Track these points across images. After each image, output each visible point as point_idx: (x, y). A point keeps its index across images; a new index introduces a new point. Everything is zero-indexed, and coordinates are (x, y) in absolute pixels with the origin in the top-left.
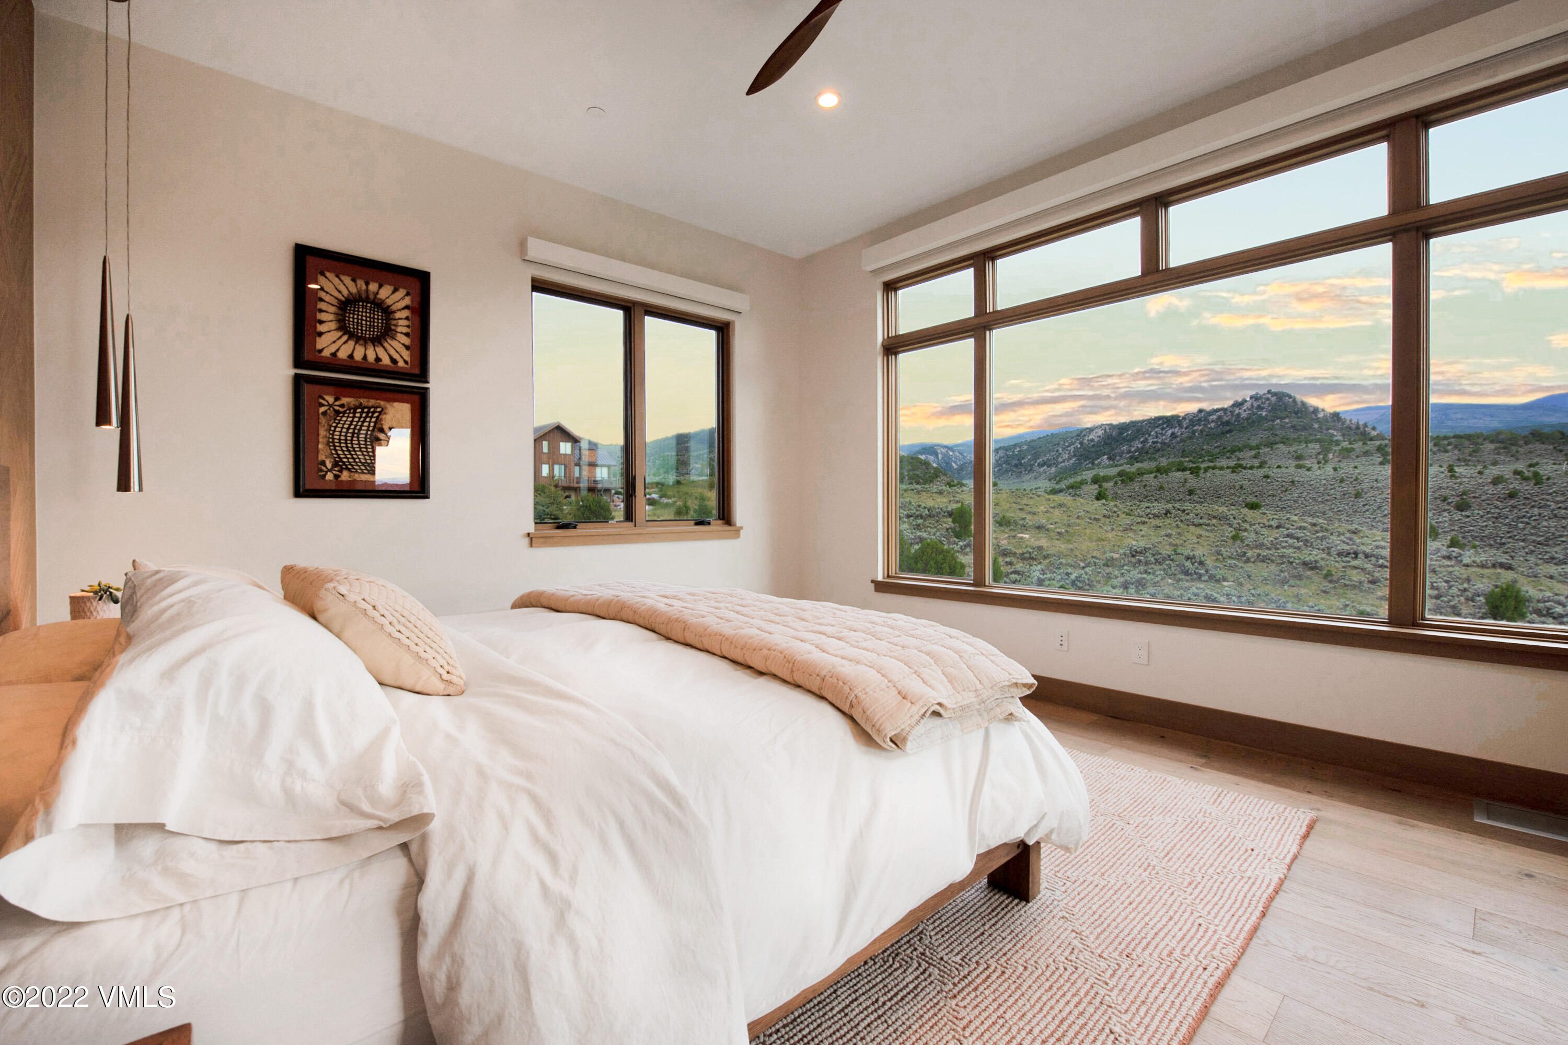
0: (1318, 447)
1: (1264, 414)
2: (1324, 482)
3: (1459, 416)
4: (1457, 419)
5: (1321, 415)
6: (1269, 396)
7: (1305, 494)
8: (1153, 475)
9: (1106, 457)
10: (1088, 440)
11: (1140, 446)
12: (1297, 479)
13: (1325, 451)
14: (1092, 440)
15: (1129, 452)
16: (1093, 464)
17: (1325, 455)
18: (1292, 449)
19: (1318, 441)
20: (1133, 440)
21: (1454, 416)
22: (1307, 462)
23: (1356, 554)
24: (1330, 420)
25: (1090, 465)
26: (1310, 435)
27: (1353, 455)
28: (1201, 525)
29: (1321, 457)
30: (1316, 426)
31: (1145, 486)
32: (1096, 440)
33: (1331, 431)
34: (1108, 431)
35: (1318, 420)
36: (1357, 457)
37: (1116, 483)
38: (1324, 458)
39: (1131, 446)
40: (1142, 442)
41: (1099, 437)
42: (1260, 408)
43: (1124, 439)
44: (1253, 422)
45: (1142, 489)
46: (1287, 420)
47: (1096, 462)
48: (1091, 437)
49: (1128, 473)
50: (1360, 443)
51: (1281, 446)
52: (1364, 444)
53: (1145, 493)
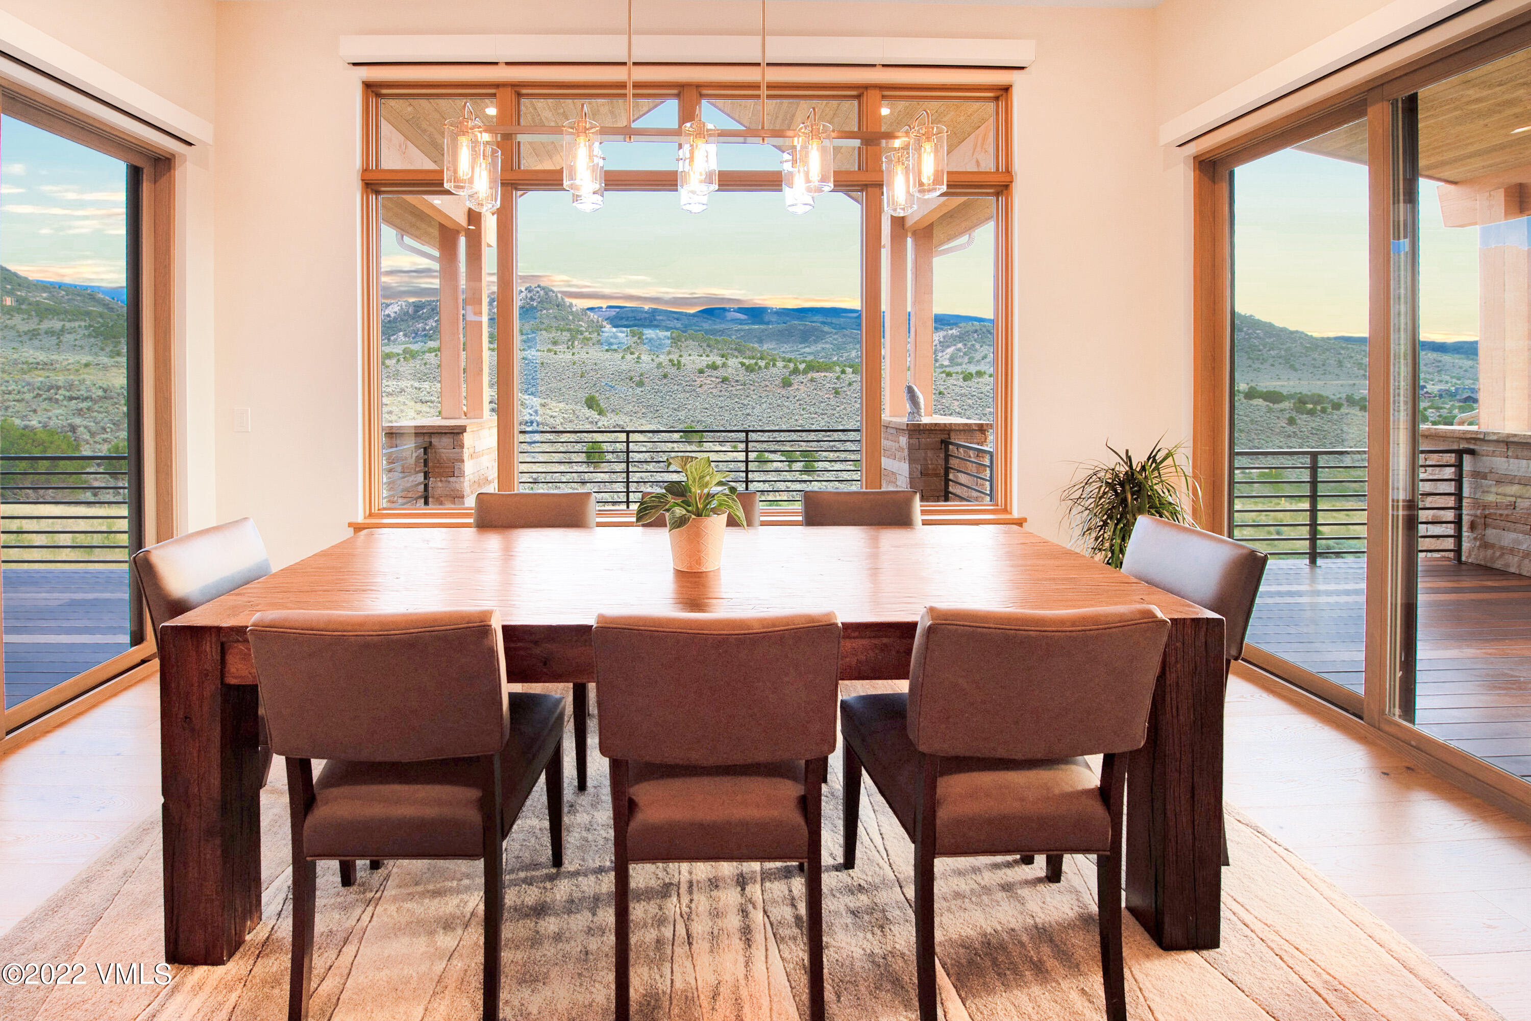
0: (569, 335)
1: (535, 304)
2: (564, 364)
3: (660, 318)
4: (660, 320)
5: (574, 309)
6: (539, 289)
7: (549, 373)
8: (434, 354)
9: (401, 333)
10: (384, 315)
11: (434, 324)
12: (546, 361)
13: (572, 339)
14: (389, 316)
15: (424, 330)
16: (389, 340)
17: (573, 342)
18: (551, 336)
19: (569, 330)
20: (429, 318)
21: (658, 318)
22: (561, 347)
23: (532, 422)
24: (580, 314)
25: (386, 341)
26: (567, 325)
27: (590, 343)
28: (426, 402)
29: (570, 343)
30: (571, 318)
31: (425, 364)
32: (393, 315)
33: (581, 323)
34: (404, 307)
35: (572, 312)
36: (593, 344)
37: (399, 360)
38: (572, 345)
39: (426, 324)
40: (436, 321)
41: (396, 313)
42: (532, 299)
43: (419, 317)
44: (527, 310)
45: (423, 367)
46: (551, 311)
47: (392, 338)
48: (387, 312)
49: (412, 351)
50: (596, 334)
51: (544, 332)
52: (599, 334)
53: (425, 371)
